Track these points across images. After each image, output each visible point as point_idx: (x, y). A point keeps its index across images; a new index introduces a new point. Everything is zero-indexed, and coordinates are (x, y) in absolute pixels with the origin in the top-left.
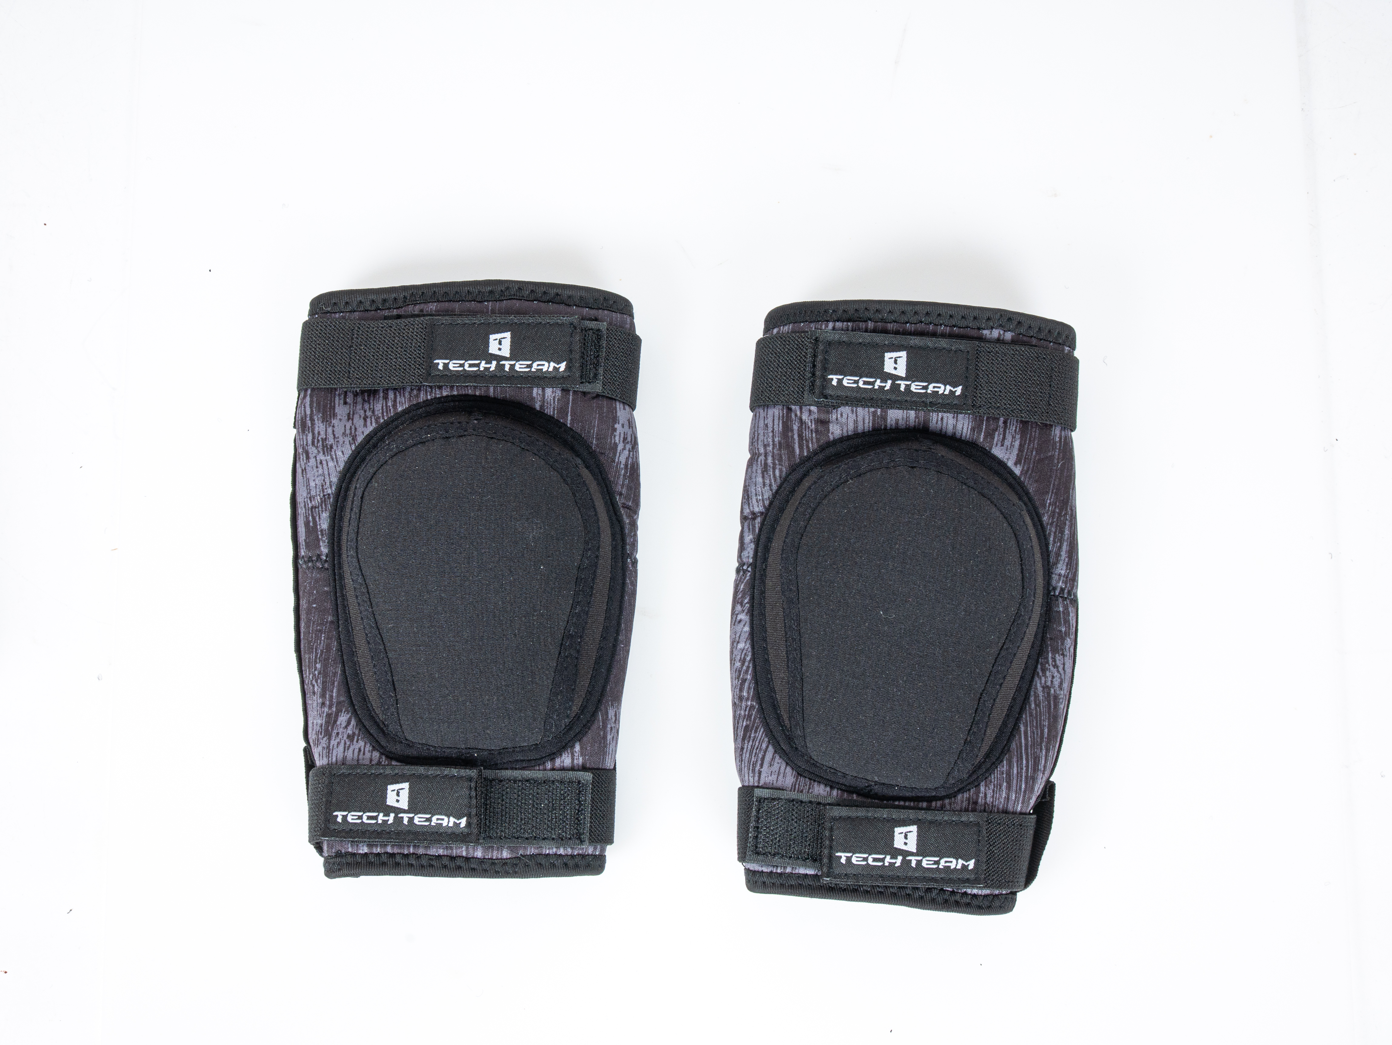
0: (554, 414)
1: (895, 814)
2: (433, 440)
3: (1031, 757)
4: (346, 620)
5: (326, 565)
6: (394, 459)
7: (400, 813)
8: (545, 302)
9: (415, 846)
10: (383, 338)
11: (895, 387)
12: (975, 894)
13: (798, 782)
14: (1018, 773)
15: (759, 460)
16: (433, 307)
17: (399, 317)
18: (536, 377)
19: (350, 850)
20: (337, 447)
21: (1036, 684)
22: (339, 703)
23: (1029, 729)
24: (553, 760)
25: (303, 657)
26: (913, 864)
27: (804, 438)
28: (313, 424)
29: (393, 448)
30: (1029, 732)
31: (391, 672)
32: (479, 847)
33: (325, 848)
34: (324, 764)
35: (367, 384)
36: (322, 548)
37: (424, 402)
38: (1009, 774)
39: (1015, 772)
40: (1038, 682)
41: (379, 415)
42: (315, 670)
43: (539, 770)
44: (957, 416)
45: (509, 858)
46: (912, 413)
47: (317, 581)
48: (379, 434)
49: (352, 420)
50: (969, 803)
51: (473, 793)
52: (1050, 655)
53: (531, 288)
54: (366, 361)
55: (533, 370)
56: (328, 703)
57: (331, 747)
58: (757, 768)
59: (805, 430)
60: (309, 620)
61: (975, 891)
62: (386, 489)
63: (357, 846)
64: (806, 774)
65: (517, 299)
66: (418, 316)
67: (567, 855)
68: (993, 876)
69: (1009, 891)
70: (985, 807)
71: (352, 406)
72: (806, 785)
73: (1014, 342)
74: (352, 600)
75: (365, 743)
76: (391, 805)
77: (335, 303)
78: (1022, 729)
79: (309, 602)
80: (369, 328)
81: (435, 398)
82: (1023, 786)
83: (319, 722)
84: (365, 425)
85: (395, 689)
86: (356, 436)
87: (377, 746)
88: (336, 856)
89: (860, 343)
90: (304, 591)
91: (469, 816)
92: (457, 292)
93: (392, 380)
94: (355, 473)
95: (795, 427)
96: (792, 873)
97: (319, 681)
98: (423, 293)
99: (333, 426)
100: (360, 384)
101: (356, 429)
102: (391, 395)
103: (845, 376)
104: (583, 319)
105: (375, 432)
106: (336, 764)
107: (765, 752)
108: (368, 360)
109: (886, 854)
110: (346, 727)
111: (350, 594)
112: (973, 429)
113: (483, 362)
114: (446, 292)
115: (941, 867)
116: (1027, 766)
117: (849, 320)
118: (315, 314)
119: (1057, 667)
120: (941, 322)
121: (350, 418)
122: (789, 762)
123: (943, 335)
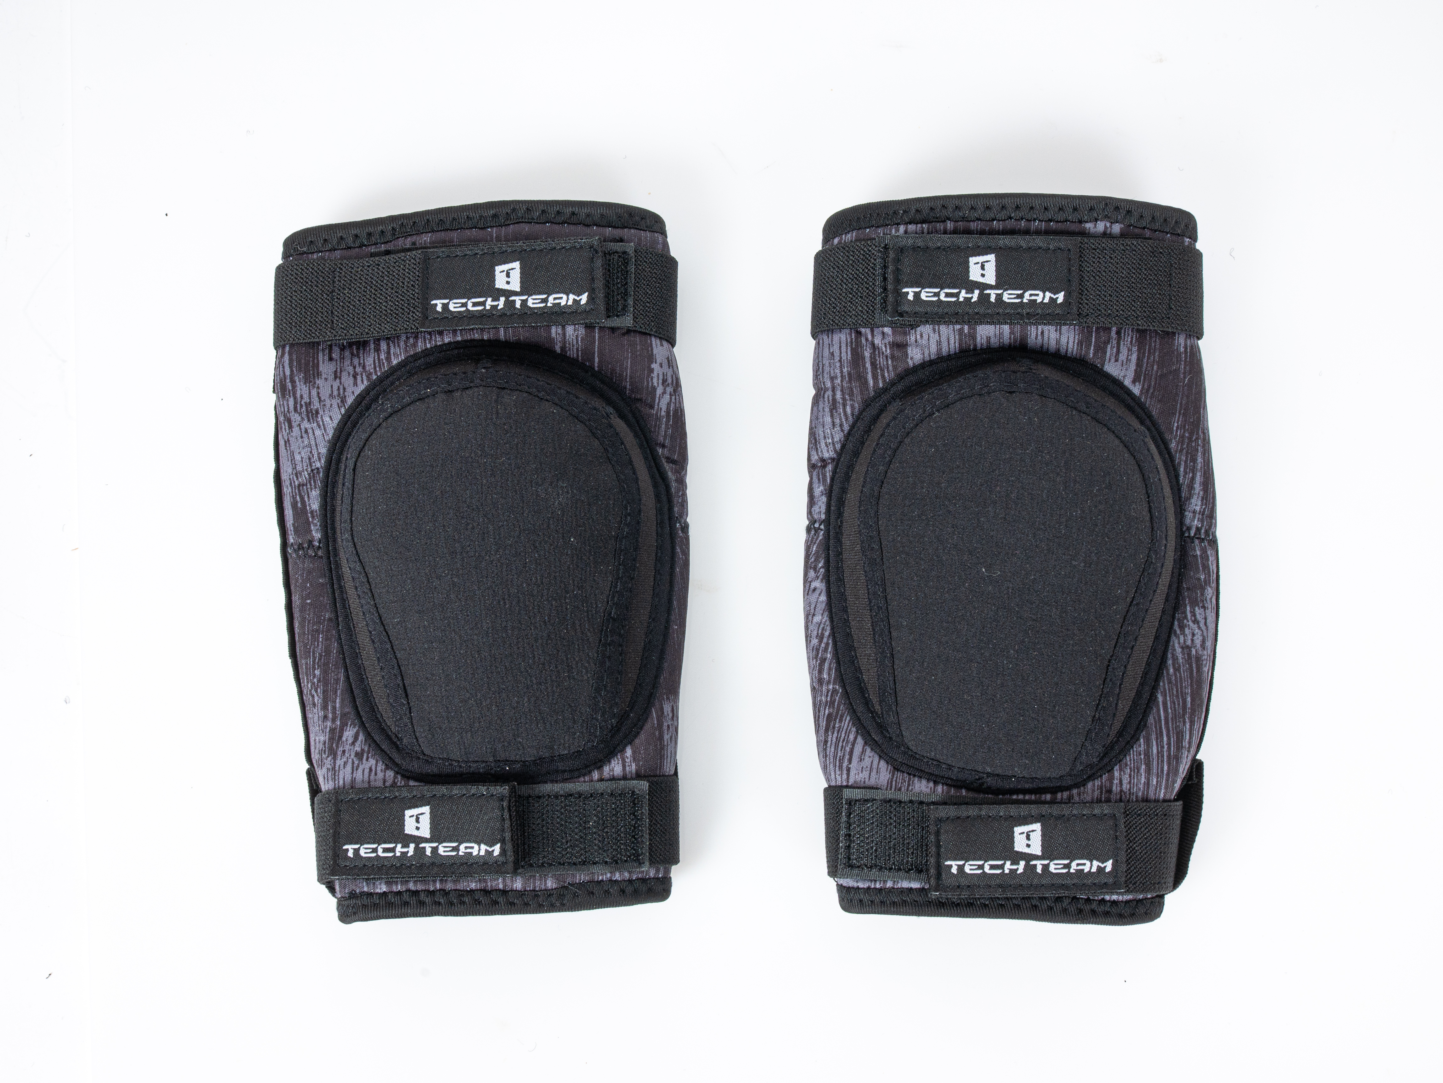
0: (578, 355)
1: (1013, 810)
2: (434, 395)
3: (1173, 733)
4: (347, 616)
5: (320, 553)
6: (390, 420)
7: (422, 843)
8: (559, 224)
9: (441, 881)
10: (370, 279)
11: (984, 298)
12: (1114, 900)
13: (895, 779)
14: (1158, 752)
15: (826, 396)
16: (426, 238)
17: (388, 253)
18: (553, 313)
19: (366, 889)
20: (324, 411)
21: (1174, 645)
22: (344, 715)
23: (1168, 698)
24: (600, 768)
25: (299, 663)
26: (1039, 870)
27: (878, 366)
28: (294, 387)
29: (387, 408)
30: (1169, 703)
31: (401, 675)
32: (518, 877)
33: (337, 888)
34: (330, 788)
35: (354, 335)
36: (313, 532)
37: (422, 351)
38: (1147, 754)
39: (1155, 751)
40: (1176, 641)
41: (371, 371)
42: (314, 677)
43: (585, 782)
44: (1060, 329)
45: (555, 889)
46: (1006, 328)
47: (310, 572)
48: (372, 393)
49: (340, 378)
50: (1101, 792)
51: (506, 815)
52: (1188, 608)
53: (541, 207)
54: (351, 307)
55: (549, 305)
56: (330, 715)
57: (337, 768)
58: (845, 764)
59: (879, 357)
60: (303, 619)
61: (1115, 897)
62: (382, 458)
63: (374, 884)
64: (904, 768)
65: (526, 222)
66: (409, 250)
67: (624, 881)
68: (1135, 878)
69: (1155, 894)
70: (1121, 796)
71: (338, 363)
72: (905, 781)
73: (1123, 235)
74: (351, 592)
75: (377, 761)
76: (410, 833)
77: (311, 241)
78: (1160, 699)
79: (302, 597)
80: (353, 268)
81: (436, 346)
82: (1166, 768)
83: (322, 738)
84: (355, 384)
85: (407, 696)
86: (345, 397)
87: (390, 763)
88: (350, 898)
89: (939, 248)
90: (296, 584)
91: (503, 842)
92: (454, 219)
93: (383, 328)
94: (346, 441)
95: (867, 354)
96: (893, 888)
97: (319, 690)
98: (415, 222)
99: (318, 388)
100: (346, 335)
101: (344, 389)
102: (383, 346)
103: (923, 288)
104: (605, 241)
105: (367, 391)
106: (344, 787)
107: (853, 745)
108: (354, 306)
109: (1005, 859)
110: (353, 743)
111: (349, 585)
112: (1080, 343)
113: (490, 299)
114: (441, 220)
115: (1072, 871)
116: (1169, 744)
117: (923, 222)
118: (289, 257)
119: (1198, 623)
120: (1035, 216)
121: (337, 376)
122: (883, 755)
123: (1038, 232)
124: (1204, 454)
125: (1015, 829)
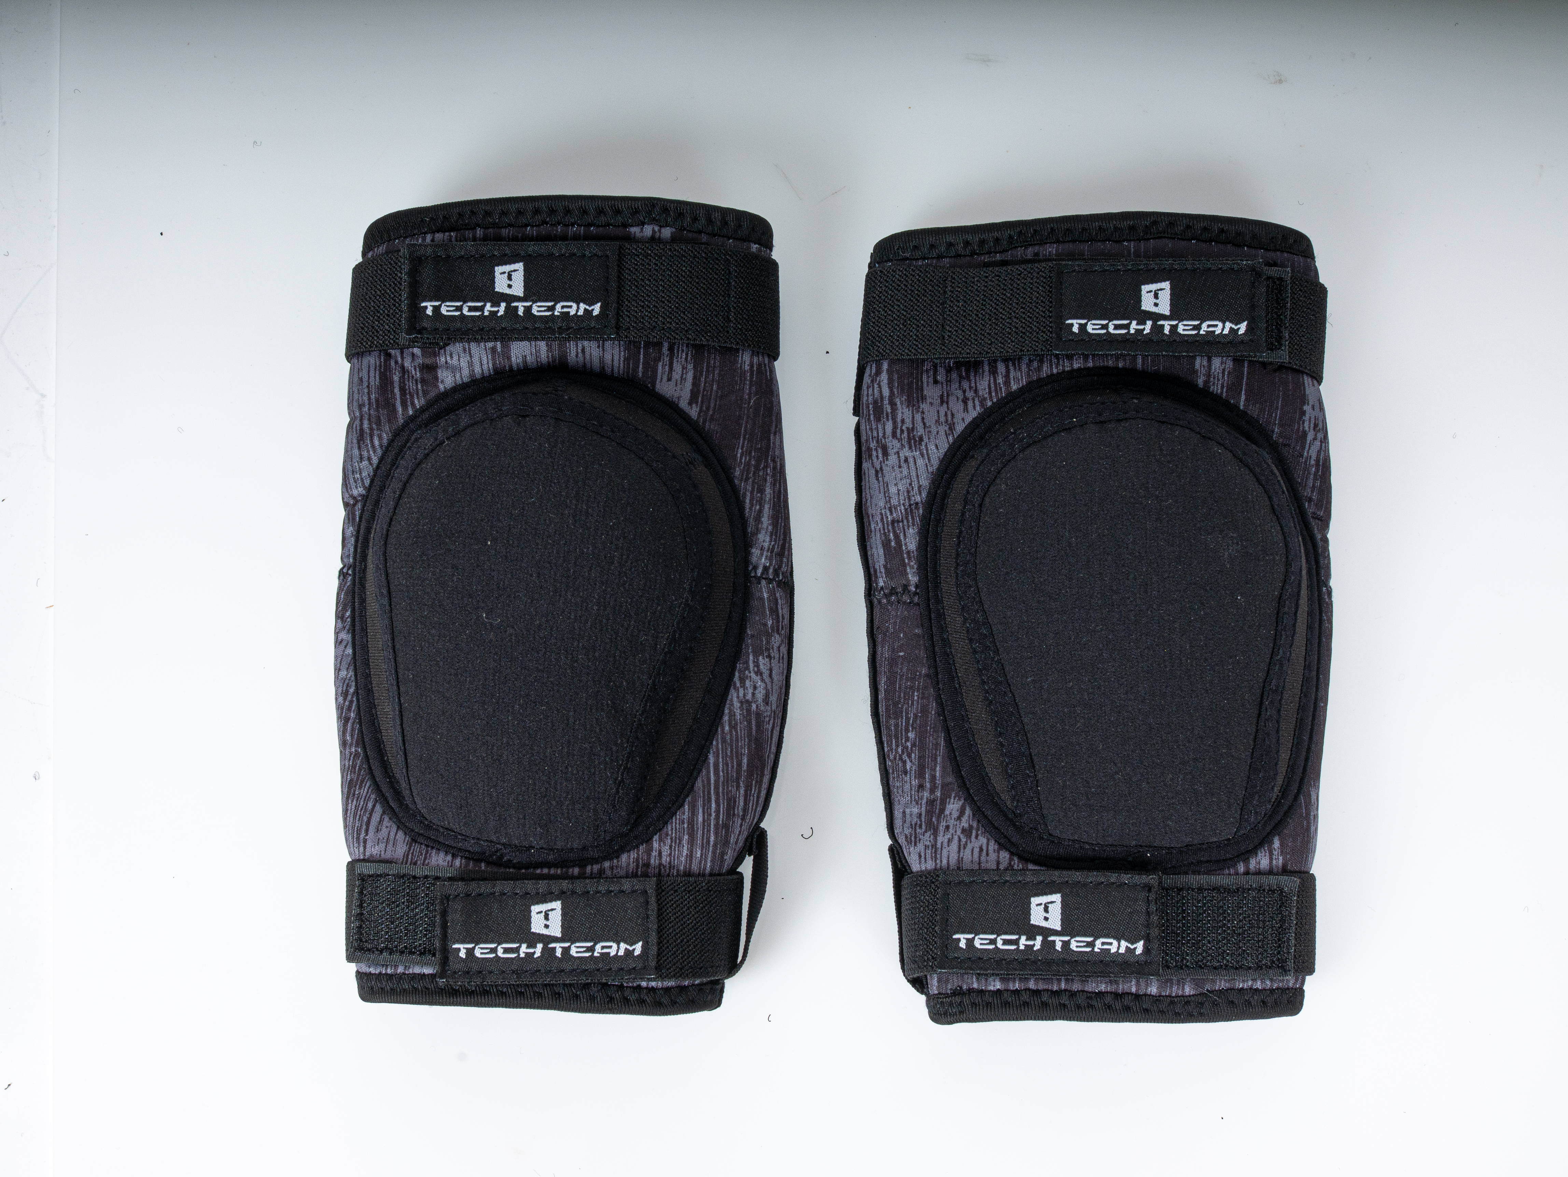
1: (529, 886)
3: (724, 798)
11: (511, 311)
12: (653, 987)
13: (411, 851)
14: (704, 820)
15: (354, 426)
21: (732, 699)
23: (721, 760)
26: (559, 953)
27: (407, 392)
30: (721, 765)
38: (691, 823)
39: (700, 819)
40: (735, 695)
44: (603, 345)
46: (542, 345)
50: (637, 866)
52: (751, 657)
58: (362, 836)
59: (409, 380)
64: (421, 840)
69: (707, 980)
70: (660, 870)
72: (422, 854)
73: (674, 239)
78: (711, 759)
82: (712, 838)
89: (462, 257)
95: (396, 378)
96: (405, 974)
103: (443, 302)
107: (371, 814)
109: (521, 942)
112: (627, 360)
115: (596, 954)
116: (718, 812)
117: (450, 230)
119: (761, 674)
120: (573, 220)
122: (401, 826)
123: (576, 238)
124: (774, 485)
125: (533, 908)
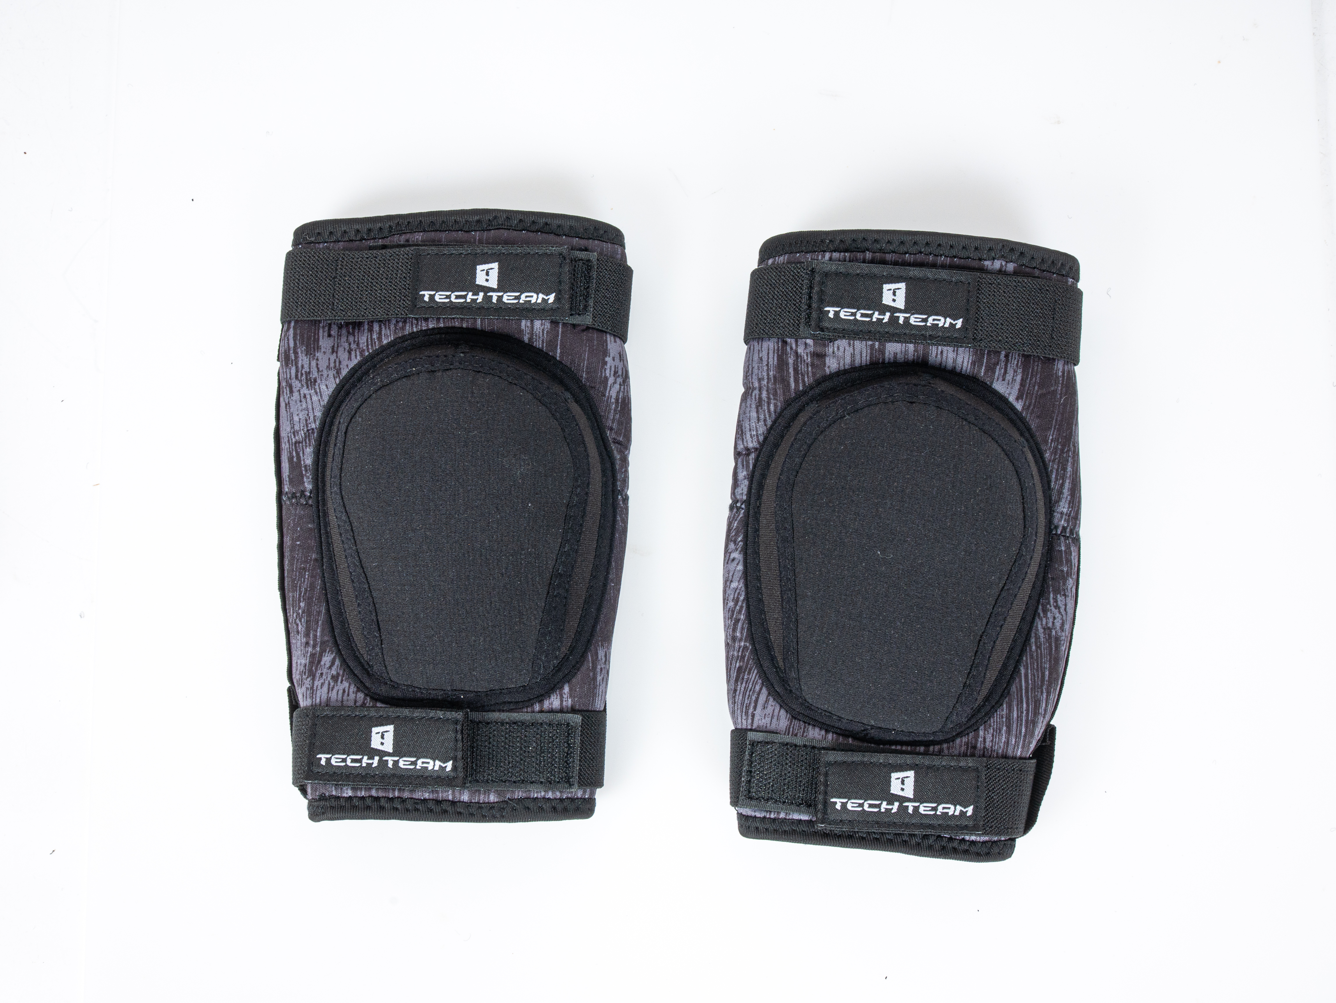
0: (543, 346)
1: (892, 759)
2: (418, 374)
3: (1032, 701)
4: (331, 558)
5: (310, 502)
6: (379, 392)
7: (385, 756)
8: (534, 232)
9: (400, 790)
10: (368, 269)
11: (894, 320)
12: (973, 841)
13: (792, 726)
14: (1018, 717)
15: (754, 394)
16: (419, 237)
17: (384, 247)
18: (524, 309)
19: (334, 793)
20: (321, 380)
21: (1037, 626)
22: (323, 643)
23: (1029, 671)
24: (541, 702)
25: (286, 595)
26: (910, 811)
27: (800, 372)
28: (296, 357)
29: (377, 382)
30: (1030, 676)
31: (376, 611)
32: (466, 791)
33: (309, 791)
34: (308, 705)
35: (351, 316)
36: (306, 484)
37: (410, 334)
38: (1009, 718)
39: (1015, 715)
40: (1039, 623)
41: (364, 348)
42: (299, 608)
43: (527, 712)
44: (957, 350)
45: (496, 802)
46: (911, 347)
47: (301, 518)
48: (364, 367)
49: (337, 353)
50: (967, 748)
51: (459, 736)
52: (1052, 595)
53: (520, 217)
54: (351, 292)
55: (521, 301)
56: (312, 642)
57: (315, 688)
58: (750, 711)
59: (801, 364)
60: (293, 558)
61: (973, 838)
62: (370, 424)
63: (342, 789)
64: (801, 717)
65: (505, 229)
66: (403, 246)
67: (556, 799)
68: (992, 822)
69: (1008, 838)
70: (984, 752)
71: (336, 339)
72: (801, 728)
73: (1016, 273)
74: (336, 538)
75: (350, 684)
76: (375, 747)
77: (319, 233)
78: (1023, 671)
79: (293, 539)
80: (353, 259)
81: (421, 330)
82: (1023, 730)
83: (303, 662)
84: (350, 358)
85: (379, 629)
86: (340, 369)
87: (361, 686)
88: (320, 800)
89: (858, 274)
90: (288, 528)
91: (455, 759)
92: (443, 222)
93: (377, 312)
94: (339, 407)
95: (791, 361)
96: (786, 819)
97: (303, 621)
98: (409, 222)
99: (317, 360)
100: (344, 316)
101: (340, 362)
102: (376, 327)
103: (842, 308)
104: (572, 249)
105: (359, 365)
106: (320, 705)
107: (759, 694)
108: (353, 291)
109: (882, 800)
110: (330, 668)
111: (334, 532)
112: (973, 363)
113: (470, 294)
114: (432, 222)
115: (938, 813)
116: (1028, 710)
117: (846, 251)
118: (298, 245)
119: (1059, 608)
120: (942, 252)
121: (334, 351)
122: (783, 705)
123: (943, 266)
124: (1073, 465)
125: (893, 775)
